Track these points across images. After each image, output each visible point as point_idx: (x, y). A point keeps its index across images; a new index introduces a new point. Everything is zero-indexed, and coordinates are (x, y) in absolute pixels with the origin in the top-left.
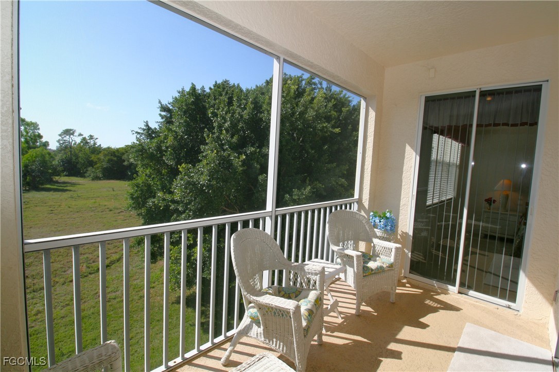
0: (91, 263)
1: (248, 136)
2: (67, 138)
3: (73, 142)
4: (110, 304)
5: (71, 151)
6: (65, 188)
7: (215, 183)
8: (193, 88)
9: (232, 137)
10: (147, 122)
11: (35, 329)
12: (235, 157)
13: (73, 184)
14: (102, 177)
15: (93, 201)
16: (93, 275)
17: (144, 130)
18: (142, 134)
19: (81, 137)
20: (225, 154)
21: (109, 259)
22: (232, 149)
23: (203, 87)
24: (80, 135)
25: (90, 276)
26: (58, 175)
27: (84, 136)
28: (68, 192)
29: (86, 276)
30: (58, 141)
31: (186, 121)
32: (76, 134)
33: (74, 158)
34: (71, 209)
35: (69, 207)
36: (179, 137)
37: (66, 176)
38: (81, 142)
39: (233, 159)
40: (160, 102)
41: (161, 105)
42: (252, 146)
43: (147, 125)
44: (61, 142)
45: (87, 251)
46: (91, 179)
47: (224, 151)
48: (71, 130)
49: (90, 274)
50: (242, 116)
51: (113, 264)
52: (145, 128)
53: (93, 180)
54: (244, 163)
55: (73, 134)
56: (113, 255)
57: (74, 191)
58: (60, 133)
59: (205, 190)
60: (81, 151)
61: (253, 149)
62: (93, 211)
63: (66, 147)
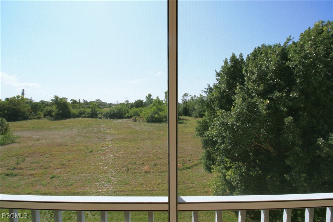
0: (184, 163)
1: (276, 83)
2: (185, 98)
3: (187, 100)
4: (189, 190)
5: (186, 104)
6: (183, 122)
7: (240, 124)
8: (234, 56)
9: (259, 87)
10: (209, 85)
11: (156, 192)
12: (261, 102)
13: (186, 120)
14: (199, 117)
15: (193, 129)
16: (184, 170)
17: (208, 89)
18: (207, 91)
19: (191, 97)
20: (253, 100)
21: (193, 163)
22: (258, 95)
23: (241, 53)
24: (190, 96)
25: (183, 170)
26: (182, 116)
27: (192, 96)
28: (183, 124)
29: (181, 170)
30: (182, 100)
31: (227, 80)
32: (189, 95)
33: (188, 107)
34: (183, 133)
35: (182, 132)
36: (222, 91)
37: (184, 116)
38: (191, 99)
39: (259, 104)
40: (216, 71)
41: (217, 72)
42: (279, 91)
43: (209, 86)
44: (183, 100)
45: (184, 156)
46: (194, 117)
47: (252, 98)
48: (186, 94)
49: (183, 169)
50: (268, 68)
51: (194, 166)
52: (208, 88)
53: (195, 118)
54: (269, 107)
55: (187, 95)
56: (196, 161)
57: (186, 124)
58: (182, 96)
59: (235, 129)
60: (191, 103)
61: (278, 94)
62: (191, 134)
63: (185, 102)
